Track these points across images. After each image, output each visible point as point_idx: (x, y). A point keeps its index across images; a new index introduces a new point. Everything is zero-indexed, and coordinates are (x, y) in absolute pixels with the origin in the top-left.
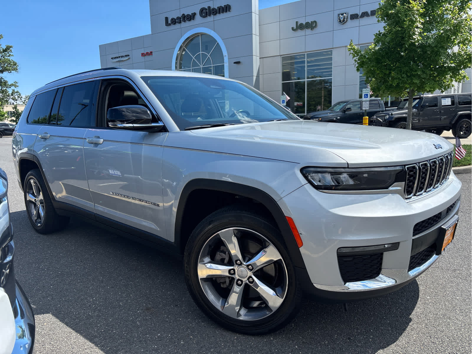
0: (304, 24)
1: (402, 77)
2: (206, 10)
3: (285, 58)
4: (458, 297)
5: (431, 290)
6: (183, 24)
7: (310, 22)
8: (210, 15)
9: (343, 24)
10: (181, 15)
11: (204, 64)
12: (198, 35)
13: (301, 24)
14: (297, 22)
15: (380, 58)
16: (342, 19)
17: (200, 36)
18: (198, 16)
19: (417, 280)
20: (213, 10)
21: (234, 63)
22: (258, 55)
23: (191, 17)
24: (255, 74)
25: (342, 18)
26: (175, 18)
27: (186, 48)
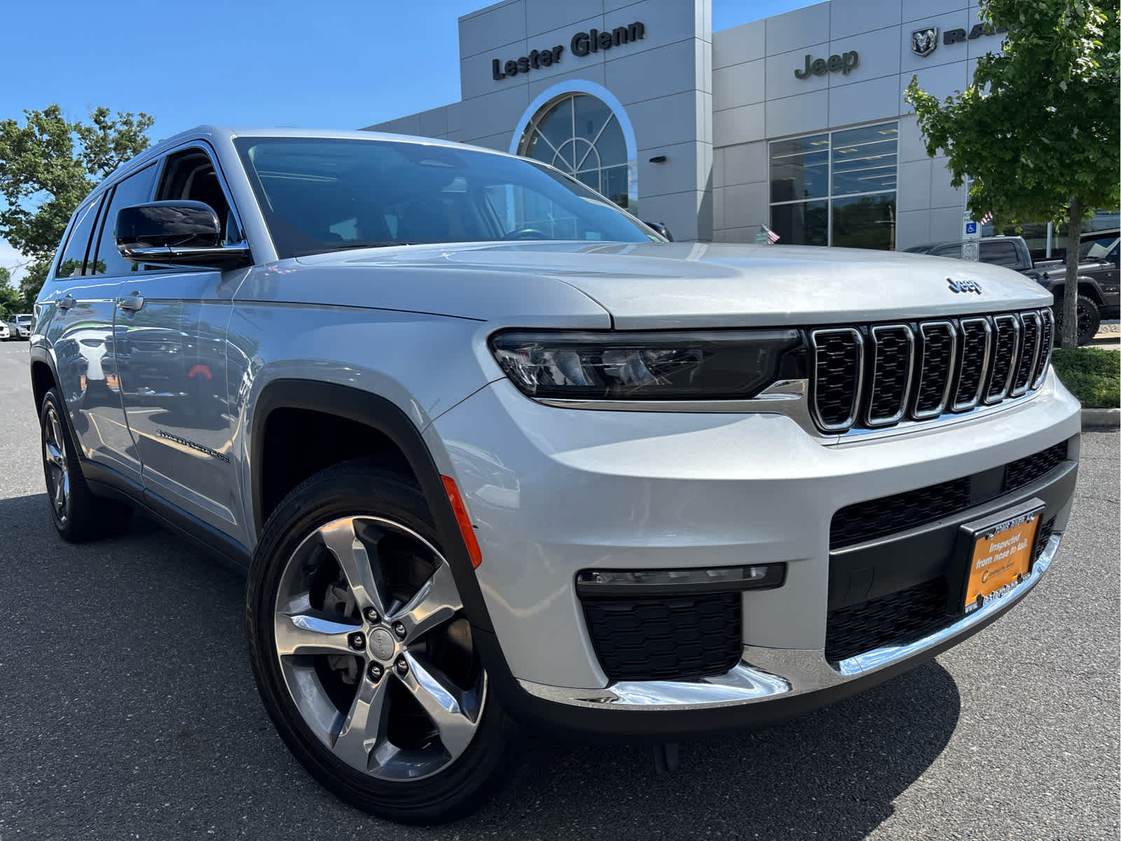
0: (826, 59)
1: (1048, 167)
2: (588, 38)
3: (777, 146)
4: (1066, 753)
5: (994, 728)
6: (534, 74)
7: (841, 56)
8: (595, 50)
9: (926, 56)
10: (529, 54)
11: (580, 165)
12: (567, 97)
13: (820, 62)
14: (808, 58)
15: (989, 120)
16: (922, 45)
17: (573, 98)
18: (568, 55)
19: (962, 697)
20: (603, 37)
21: (652, 160)
22: (710, 139)
23: (551, 57)
24: (701, 184)
25: (922, 40)
26: (516, 60)
27: (540, 130)
